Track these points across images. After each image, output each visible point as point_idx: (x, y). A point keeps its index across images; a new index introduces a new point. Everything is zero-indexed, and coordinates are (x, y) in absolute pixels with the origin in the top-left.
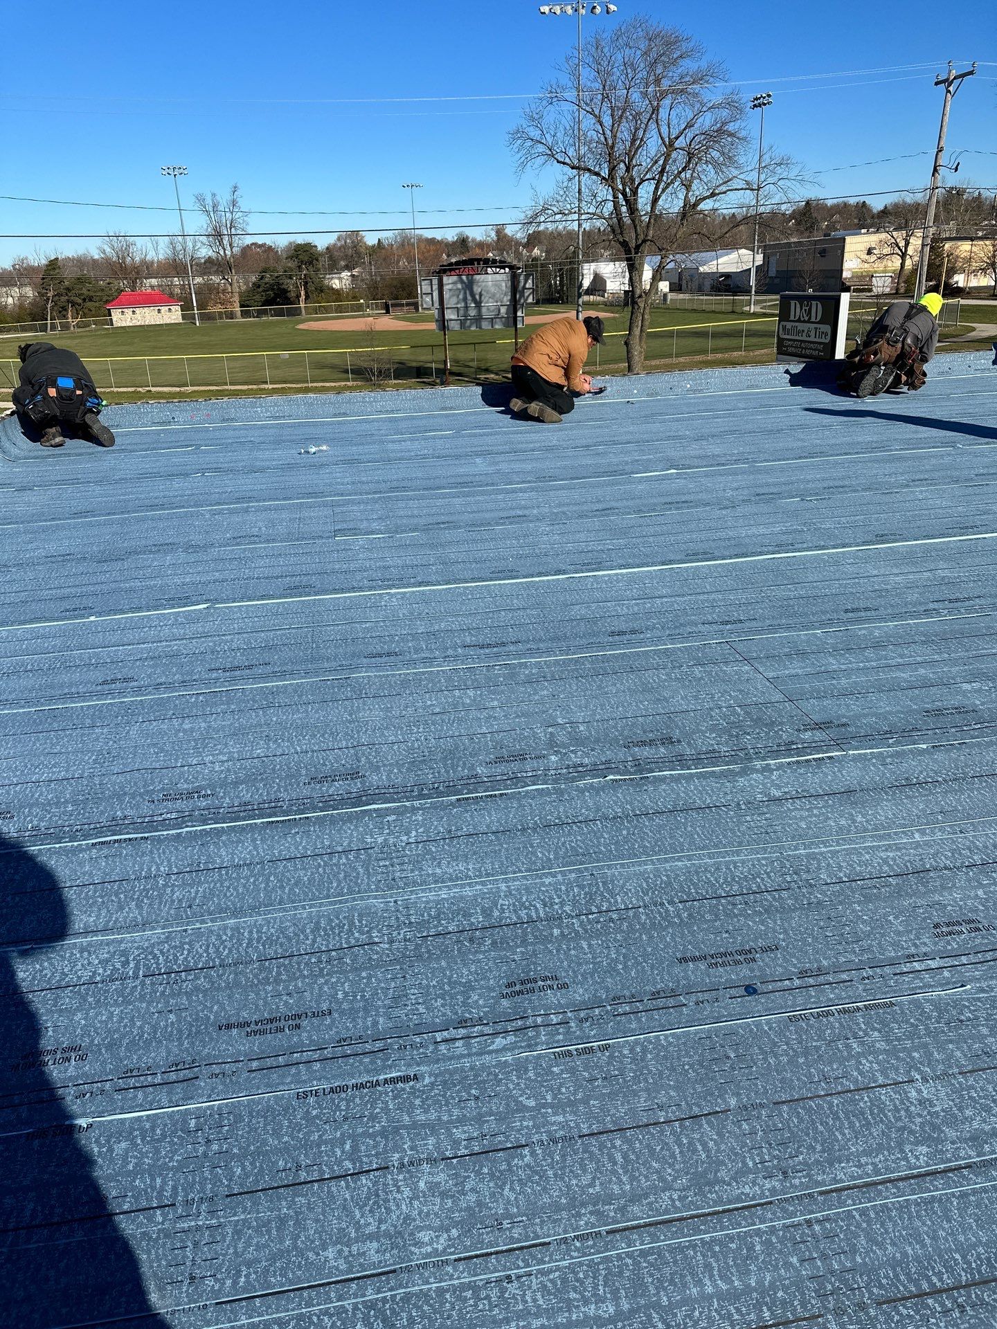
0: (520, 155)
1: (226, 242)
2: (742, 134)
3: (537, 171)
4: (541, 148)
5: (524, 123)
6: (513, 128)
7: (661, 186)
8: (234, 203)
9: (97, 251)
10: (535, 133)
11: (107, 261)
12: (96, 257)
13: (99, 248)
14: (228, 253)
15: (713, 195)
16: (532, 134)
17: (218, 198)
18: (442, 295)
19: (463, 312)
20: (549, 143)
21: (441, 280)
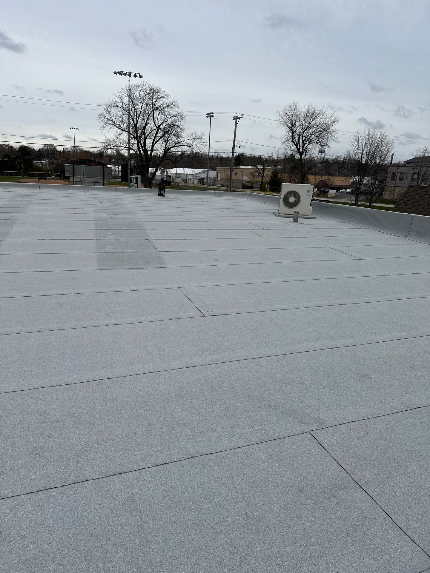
0: (102, 123)
2: (182, 127)
4: (110, 122)
5: (104, 112)
7: (155, 142)
10: (108, 116)
15: (174, 146)
18: (73, 172)
19: (82, 179)
20: (114, 121)
21: (73, 166)
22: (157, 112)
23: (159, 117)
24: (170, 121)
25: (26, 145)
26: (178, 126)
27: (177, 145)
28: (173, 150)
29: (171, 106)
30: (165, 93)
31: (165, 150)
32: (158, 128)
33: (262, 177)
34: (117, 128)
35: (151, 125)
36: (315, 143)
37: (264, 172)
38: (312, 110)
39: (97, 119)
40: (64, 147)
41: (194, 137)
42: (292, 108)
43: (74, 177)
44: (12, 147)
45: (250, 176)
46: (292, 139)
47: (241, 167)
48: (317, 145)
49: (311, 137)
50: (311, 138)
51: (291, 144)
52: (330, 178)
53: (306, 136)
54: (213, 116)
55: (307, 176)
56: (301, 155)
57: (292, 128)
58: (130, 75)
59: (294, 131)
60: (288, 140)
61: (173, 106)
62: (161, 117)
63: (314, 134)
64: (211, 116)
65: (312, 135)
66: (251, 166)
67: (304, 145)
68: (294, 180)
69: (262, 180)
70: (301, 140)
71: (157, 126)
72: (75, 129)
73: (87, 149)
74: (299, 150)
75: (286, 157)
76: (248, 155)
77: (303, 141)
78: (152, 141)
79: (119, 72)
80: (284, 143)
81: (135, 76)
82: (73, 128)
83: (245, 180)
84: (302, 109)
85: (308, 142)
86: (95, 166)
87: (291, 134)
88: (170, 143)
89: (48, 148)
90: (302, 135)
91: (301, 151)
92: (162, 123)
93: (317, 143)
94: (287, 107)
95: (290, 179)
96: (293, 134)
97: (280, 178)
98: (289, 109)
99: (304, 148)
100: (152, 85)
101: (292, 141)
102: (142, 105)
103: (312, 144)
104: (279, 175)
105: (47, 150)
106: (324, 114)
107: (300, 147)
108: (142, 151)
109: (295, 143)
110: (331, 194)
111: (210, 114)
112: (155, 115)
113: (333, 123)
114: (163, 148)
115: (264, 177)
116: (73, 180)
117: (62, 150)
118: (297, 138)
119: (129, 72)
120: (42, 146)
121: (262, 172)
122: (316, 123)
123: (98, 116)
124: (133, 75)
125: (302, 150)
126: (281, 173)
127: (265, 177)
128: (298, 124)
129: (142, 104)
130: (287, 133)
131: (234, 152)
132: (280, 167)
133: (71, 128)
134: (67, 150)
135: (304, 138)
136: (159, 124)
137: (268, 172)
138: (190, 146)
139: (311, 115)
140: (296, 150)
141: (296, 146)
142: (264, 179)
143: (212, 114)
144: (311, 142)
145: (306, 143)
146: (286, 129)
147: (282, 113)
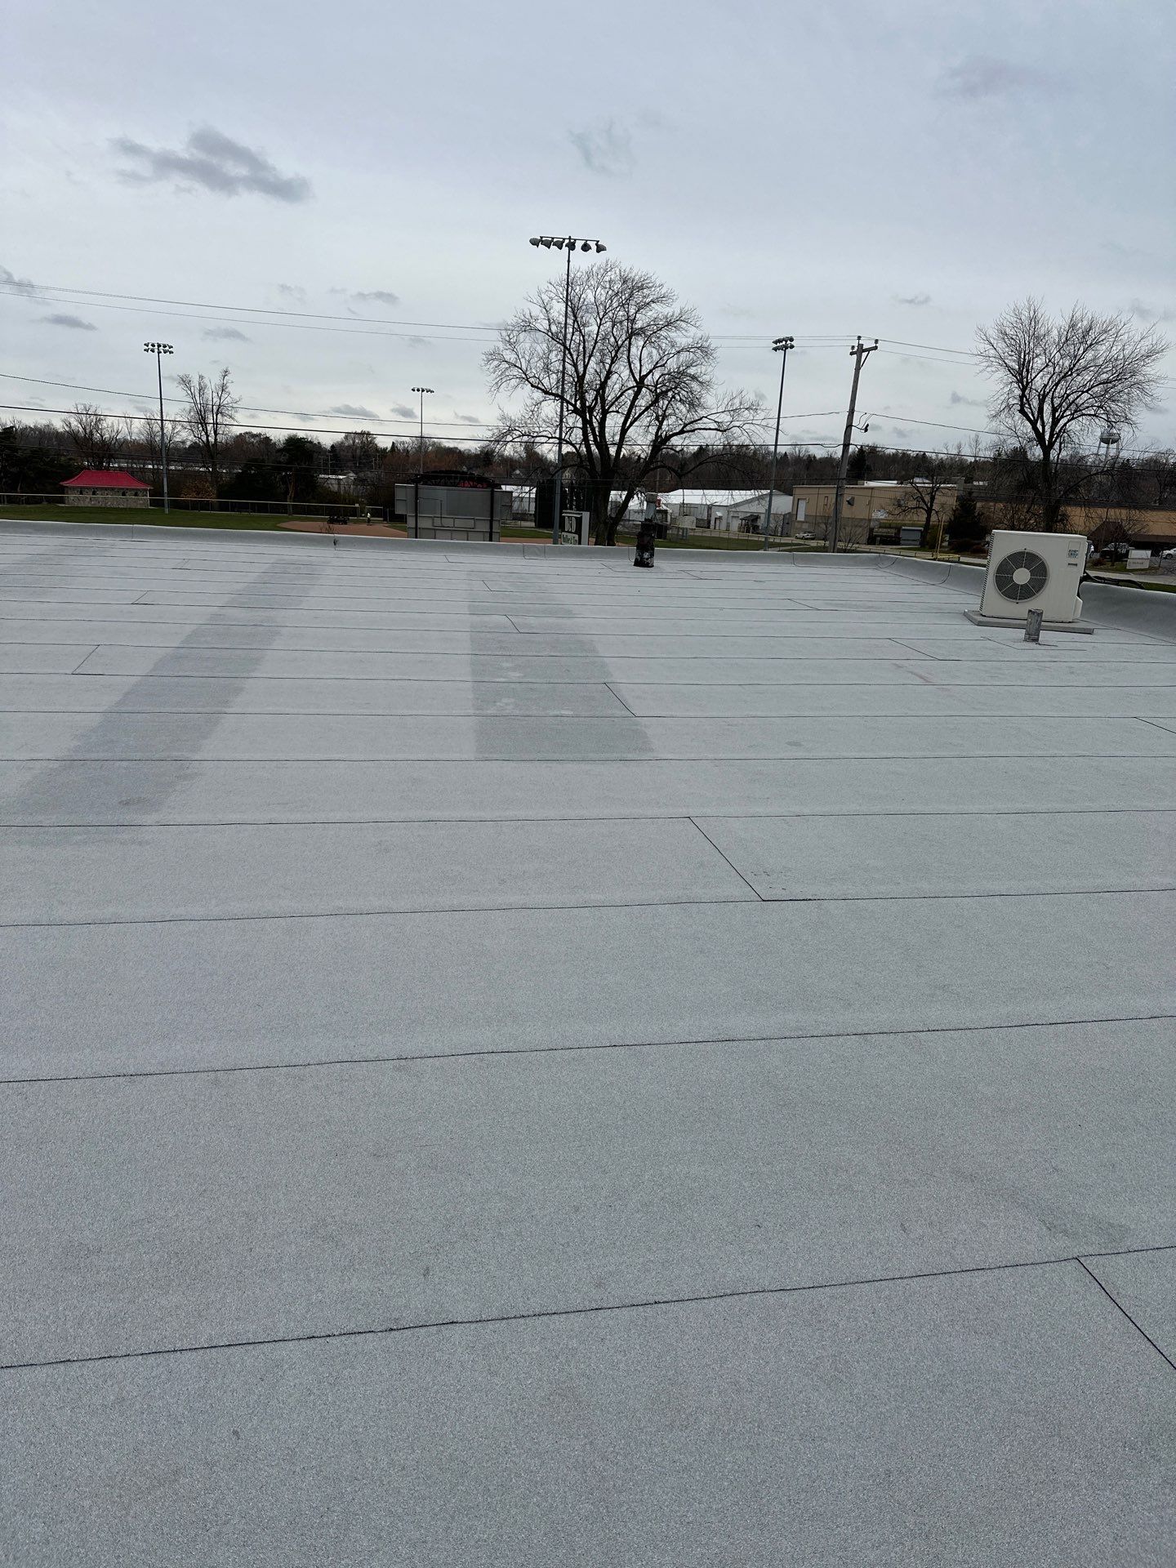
0: (495, 376)
1: (210, 427)
2: (706, 378)
3: (509, 393)
4: (515, 372)
5: (501, 346)
6: (490, 348)
7: (630, 420)
8: (223, 388)
9: (62, 424)
10: (510, 356)
11: (72, 436)
12: (61, 430)
13: (64, 421)
14: (211, 439)
15: (682, 432)
16: (507, 358)
17: (206, 381)
18: (416, 503)
19: (438, 522)
20: (524, 368)
21: (417, 489)
22: (638, 342)
23: (643, 354)
24: (672, 364)
25: (301, 434)
26: (694, 378)
27: (688, 428)
28: (675, 441)
29: (679, 322)
30: (663, 291)
31: (654, 441)
32: (640, 384)
33: (929, 511)
34: (532, 386)
35: (622, 377)
36: (1090, 415)
37: (933, 499)
38: (1085, 323)
39: (483, 363)
40: (393, 439)
41: (737, 405)
42: (1023, 318)
43: (416, 516)
44: (267, 439)
45: (891, 508)
46: (1022, 405)
47: (866, 485)
48: (1097, 421)
49: (1078, 397)
50: (1080, 401)
51: (1017, 418)
52: (1135, 514)
53: (1065, 397)
54: (792, 347)
55: (1062, 508)
56: (1046, 450)
57: (1022, 375)
58: (572, 246)
59: (1028, 383)
60: (1009, 407)
61: (684, 325)
62: (650, 355)
63: (1089, 389)
64: (786, 347)
65: (1083, 392)
66: (895, 482)
67: (1055, 422)
68: (1022, 520)
69: (928, 519)
70: (1047, 408)
71: (638, 378)
72: (423, 391)
73: (451, 444)
74: (1040, 437)
75: (999, 455)
76: (888, 451)
77: (1054, 410)
78: (623, 419)
79: (544, 239)
80: (995, 416)
81: (586, 248)
82: (418, 390)
83: (877, 520)
84: (1055, 320)
85: (1068, 413)
86: (471, 487)
87: (1018, 392)
88: (670, 424)
89: (354, 442)
90: (1051, 394)
91: (1047, 437)
92: (651, 371)
93: (1097, 417)
94: (1008, 317)
95: (1013, 517)
96: (1023, 390)
97: (983, 514)
98: (1013, 320)
99: (1057, 430)
100: (628, 270)
101: (1022, 411)
102: (600, 324)
103: (1080, 419)
104: (979, 505)
105: (352, 448)
106: (1120, 334)
107: (1043, 426)
108: (593, 448)
109: (1030, 415)
110: (1134, 561)
111: (784, 343)
112: (633, 350)
113: (1147, 357)
114: (651, 437)
115: (933, 512)
116: (414, 526)
117: (389, 446)
118: (1035, 403)
119: (570, 238)
120: (340, 437)
121: (927, 498)
122: (1095, 358)
123: (484, 357)
124: (579, 244)
125: (1051, 436)
126: (987, 500)
127: (937, 512)
128: (1039, 363)
129: (601, 320)
130: (1006, 389)
131: (849, 444)
132: (981, 483)
133: (413, 390)
134: (400, 447)
135: (1057, 402)
136: (644, 373)
137: (947, 499)
138: (725, 431)
139: (1080, 336)
140: (1032, 434)
141: (1034, 424)
142: (934, 518)
143: (789, 342)
144: (1078, 412)
145: (1062, 417)
146: (1002, 374)
147: (993, 333)
